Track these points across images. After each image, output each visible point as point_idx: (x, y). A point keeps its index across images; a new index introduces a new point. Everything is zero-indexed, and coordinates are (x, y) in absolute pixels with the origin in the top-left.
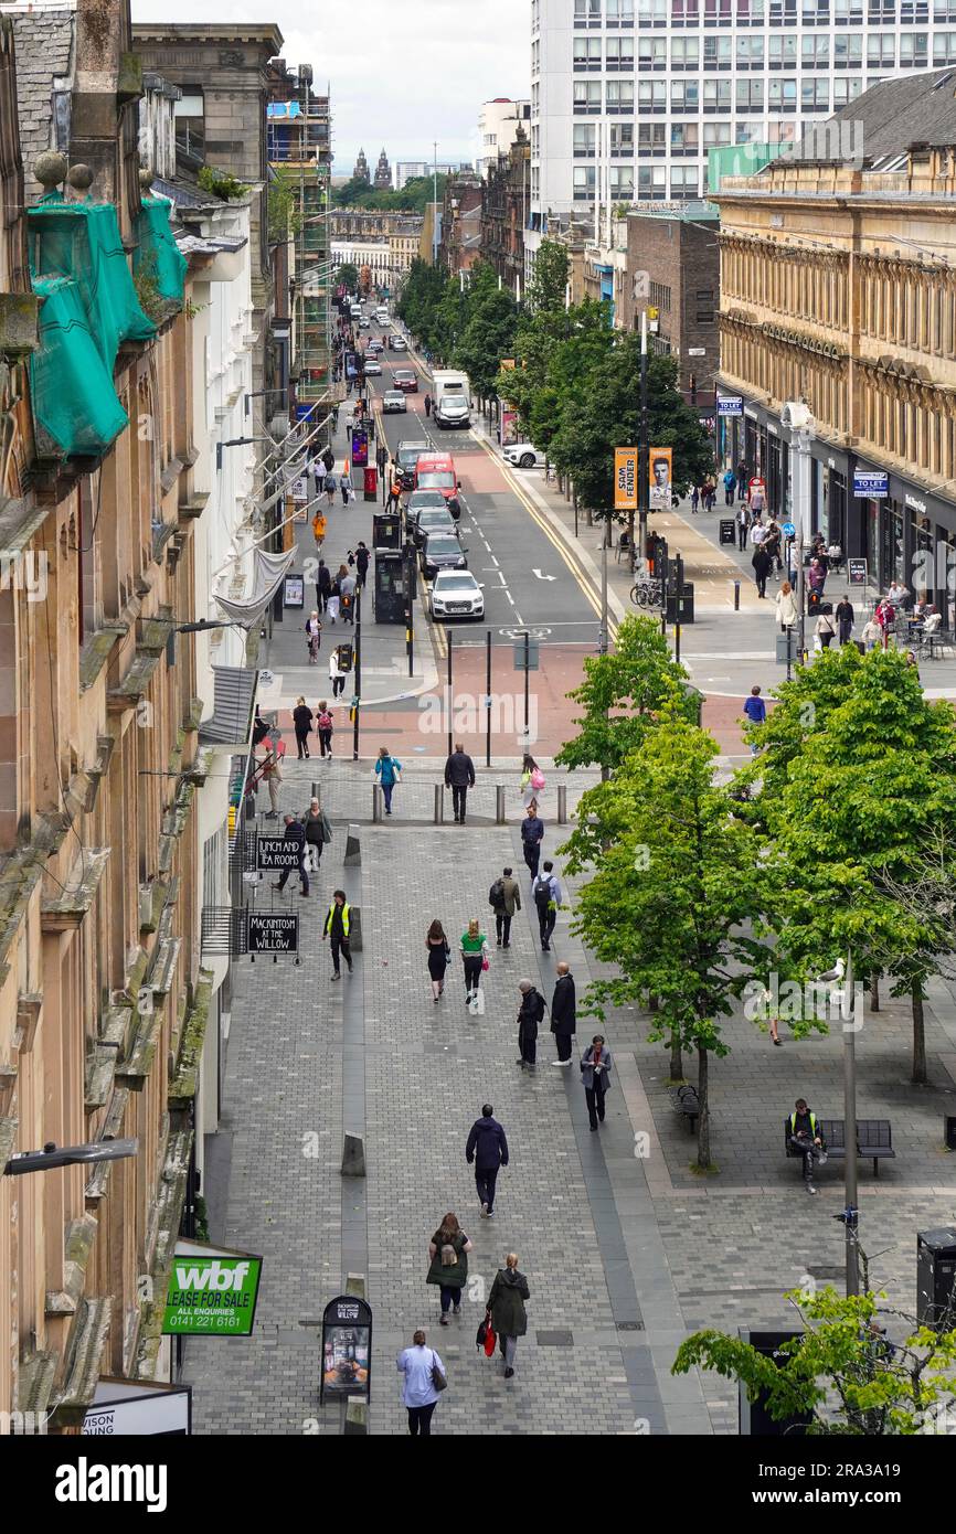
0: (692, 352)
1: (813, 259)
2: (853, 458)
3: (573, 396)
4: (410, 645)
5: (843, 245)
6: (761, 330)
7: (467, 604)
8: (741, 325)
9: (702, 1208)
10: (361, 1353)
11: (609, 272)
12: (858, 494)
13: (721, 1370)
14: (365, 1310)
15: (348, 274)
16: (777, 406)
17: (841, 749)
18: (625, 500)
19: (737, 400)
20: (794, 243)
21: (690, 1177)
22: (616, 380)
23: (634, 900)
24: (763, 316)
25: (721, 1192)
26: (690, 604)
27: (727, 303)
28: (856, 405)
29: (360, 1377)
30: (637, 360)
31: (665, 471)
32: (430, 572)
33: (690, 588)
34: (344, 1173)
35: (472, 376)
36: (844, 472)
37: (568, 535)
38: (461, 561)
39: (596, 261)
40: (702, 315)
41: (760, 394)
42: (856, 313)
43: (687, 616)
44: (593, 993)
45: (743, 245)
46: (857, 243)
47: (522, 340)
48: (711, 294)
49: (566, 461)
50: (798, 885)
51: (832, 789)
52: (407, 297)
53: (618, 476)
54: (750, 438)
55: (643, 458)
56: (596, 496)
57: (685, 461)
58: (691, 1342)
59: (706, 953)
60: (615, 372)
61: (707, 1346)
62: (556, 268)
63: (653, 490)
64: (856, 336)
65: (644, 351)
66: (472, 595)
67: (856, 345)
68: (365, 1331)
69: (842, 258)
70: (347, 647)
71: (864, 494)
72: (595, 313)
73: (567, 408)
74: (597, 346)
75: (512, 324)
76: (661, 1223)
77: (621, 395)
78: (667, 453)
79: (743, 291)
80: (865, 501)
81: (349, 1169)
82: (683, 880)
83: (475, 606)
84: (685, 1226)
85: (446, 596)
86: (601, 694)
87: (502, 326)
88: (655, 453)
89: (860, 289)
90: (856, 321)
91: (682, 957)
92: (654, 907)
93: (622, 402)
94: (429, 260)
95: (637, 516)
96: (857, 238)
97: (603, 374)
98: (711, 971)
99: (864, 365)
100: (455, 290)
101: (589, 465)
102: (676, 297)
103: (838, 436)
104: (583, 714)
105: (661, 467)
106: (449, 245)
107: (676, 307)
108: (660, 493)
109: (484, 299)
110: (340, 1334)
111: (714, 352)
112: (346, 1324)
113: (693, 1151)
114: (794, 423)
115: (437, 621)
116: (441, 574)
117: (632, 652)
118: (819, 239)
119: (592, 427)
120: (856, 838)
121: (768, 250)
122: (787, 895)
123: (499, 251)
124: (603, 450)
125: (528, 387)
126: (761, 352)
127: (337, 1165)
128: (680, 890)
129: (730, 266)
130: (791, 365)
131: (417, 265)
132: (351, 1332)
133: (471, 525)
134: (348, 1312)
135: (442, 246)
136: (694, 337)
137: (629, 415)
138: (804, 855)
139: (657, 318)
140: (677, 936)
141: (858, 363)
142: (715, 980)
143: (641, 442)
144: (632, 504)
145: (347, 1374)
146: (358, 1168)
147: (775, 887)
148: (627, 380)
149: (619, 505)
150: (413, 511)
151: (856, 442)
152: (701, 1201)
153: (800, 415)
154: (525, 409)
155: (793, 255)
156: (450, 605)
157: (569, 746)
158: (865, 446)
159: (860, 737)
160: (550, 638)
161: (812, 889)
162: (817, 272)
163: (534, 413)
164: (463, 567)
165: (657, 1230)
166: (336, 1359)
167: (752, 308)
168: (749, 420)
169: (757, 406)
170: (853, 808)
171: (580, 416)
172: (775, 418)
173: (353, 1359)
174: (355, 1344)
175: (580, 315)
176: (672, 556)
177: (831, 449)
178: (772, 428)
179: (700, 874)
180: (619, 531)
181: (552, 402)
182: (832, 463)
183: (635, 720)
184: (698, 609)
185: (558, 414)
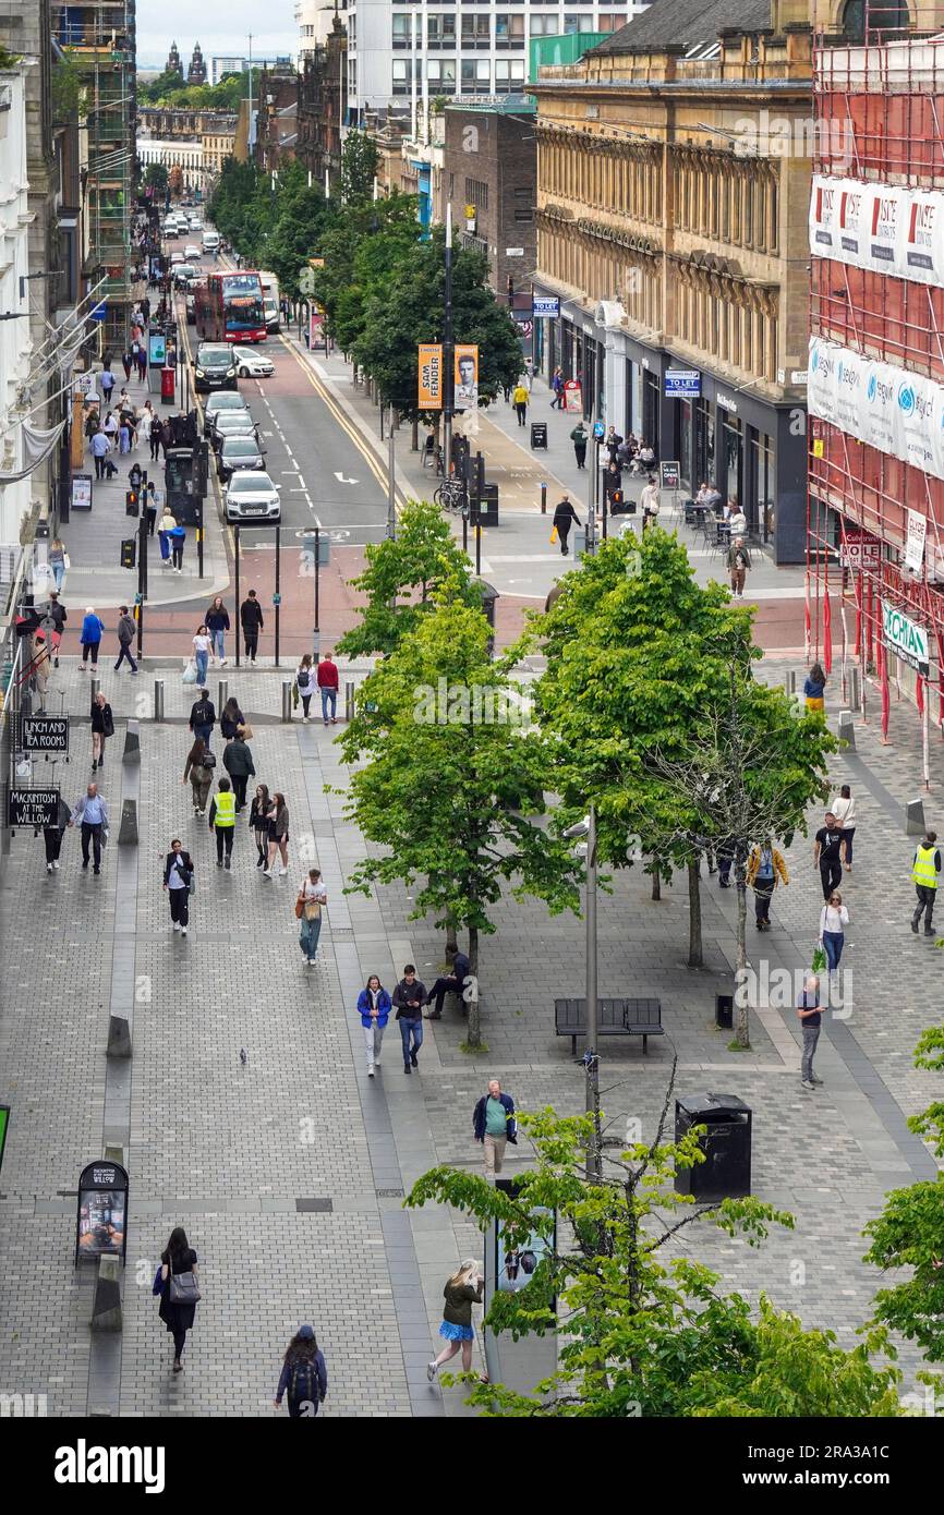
0: (510, 252)
1: (624, 152)
2: (666, 358)
3: (377, 292)
4: (200, 545)
5: (654, 135)
6: (576, 226)
7: (263, 506)
8: (557, 222)
9: (469, 1084)
10: (117, 1217)
11: (426, 170)
12: (669, 394)
13: (455, 1203)
14: (122, 1175)
15: (158, 171)
16: (592, 305)
17: (615, 631)
18: (429, 399)
19: (553, 301)
20: (609, 135)
21: (458, 1053)
22: (419, 276)
23: (405, 779)
24: (580, 211)
25: (489, 1069)
26: (494, 506)
27: (544, 199)
28: (670, 303)
29: (117, 1237)
30: (443, 255)
31: (471, 370)
32: (225, 475)
33: (495, 489)
34: (109, 1055)
35: (281, 278)
36: (657, 371)
37: (373, 438)
38: (259, 463)
39: (411, 157)
40: (520, 215)
41: (574, 293)
42: (670, 206)
43: (491, 520)
44: (363, 870)
45: (559, 139)
46: (671, 136)
47: (329, 236)
48: (530, 192)
49: (369, 359)
50: (569, 762)
51: (606, 670)
52: (218, 197)
53: (421, 374)
54: (567, 340)
55: (448, 358)
56: (399, 395)
57: (494, 361)
58: (427, 1178)
59: (475, 832)
60: (420, 267)
61: (442, 1183)
62: (367, 162)
63: (458, 389)
64: (670, 231)
65: (449, 244)
66: (268, 496)
67: (670, 241)
68: (121, 1195)
69: (656, 147)
70: (131, 543)
71: (676, 394)
72: (399, 204)
73: (371, 303)
74: (405, 240)
75: (321, 222)
76: (428, 1099)
77: (426, 290)
78: (473, 350)
79: (559, 187)
80: (678, 401)
81: (115, 1050)
82: (453, 758)
83: (271, 508)
84: (452, 1101)
85: (239, 497)
86: (384, 581)
87: (311, 225)
88: (460, 350)
89: (673, 182)
90: (670, 215)
91: (452, 836)
92: (425, 786)
93: (427, 299)
94: (241, 159)
95: (442, 418)
96: (671, 128)
97: (407, 269)
98: (482, 851)
99: (677, 260)
100: (266, 190)
101: (392, 364)
102: (493, 194)
103: (651, 336)
104: (366, 603)
105: (466, 365)
106: (264, 144)
107: (493, 206)
108: (466, 391)
109: (293, 196)
110: (94, 1198)
111: (531, 251)
112: (102, 1189)
113: (463, 1033)
114: (608, 322)
115: (231, 523)
116: (235, 475)
117: (412, 539)
118: (634, 130)
119: (395, 324)
120: (630, 718)
121: (582, 143)
122: (557, 772)
123: (311, 148)
124: (407, 347)
125: (334, 285)
126: (578, 249)
127: (103, 1046)
128: (449, 769)
129: (546, 161)
130: (607, 264)
131: (229, 163)
132: (106, 1197)
133: (273, 428)
134: (108, 1177)
135: (257, 145)
136: (512, 236)
137: (434, 312)
138: (577, 734)
139: (475, 216)
140: (446, 814)
141: (671, 259)
142: (485, 860)
143: (446, 338)
144: (437, 404)
145: (103, 1238)
146: (123, 1050)
147: (543, 764)
148: (432, 274)
149: (423, 404)
150: (211, 413)
151: (670, 341)
152: (468, 1078)
153: (613, 313)
154: (330, 308)
155: (608, 148)
156: (245, 507)
157: (350, 635)
158: (679, 345)
159: (632, 620)
160: (348, 541)
161: (582, 764)
162: (632, 165)
163: (339, 312)
164: (262, 468)
165: (423, 1105)
166: (91, 1223)
167: (568, 204)
168: (566, 322)
169: (573, 306)
170: (626, 689)
171: (384, 313)
172: (589, 318)
173: (109, 1223)
174: (111, 1207)
175: (388, 207)
176: (473, 455)
177: (644, 348)
178: (587, 329)
179: (471, 752)
181: (357, 300)
182: (646, 363)
183: (416, 607)
184: (503, 512)
185: (363, 312)
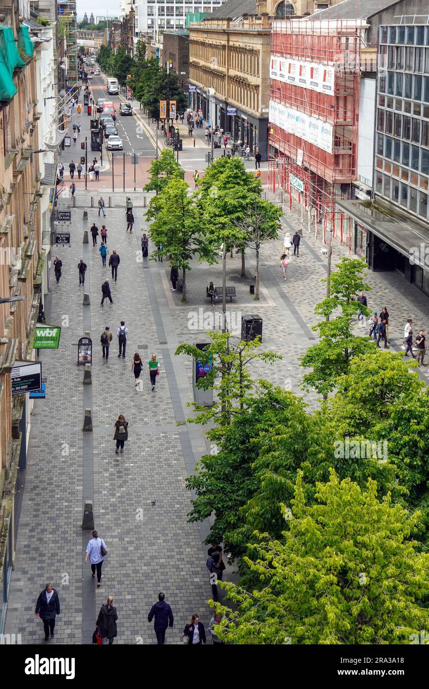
0: (182, 73)
1: (216, 47)
2: (227, 104)
3: (148, 86)
4: (101, 157)
5: (224, 43)
6: (201, 67)
7: (118, 145)
8: (196, 66)
9: (184, 311)
10: (89, 352)
11: (158, 50)
12: (228, 114)
13: (188, 354)
14: (90, 341)
15: (82, 49)
16: (206, 89)
17: (223, 186)
18: (163, 115)
19: (195, 87)
20: (210, 42)
21: (180, 303)
22: (160, 81)
23: (165, 228)
24: (202, 63)
25: (189, 307)
26: (181, 145)
27: (192, 59)
28: (228, 89)
29: (89, 358)
30: (166, 75)
31: (174, 107)
32: (107, 136)
33: (181, 140)
34: (84, 304)
35: (119, 80)
36: (224, 108)
37: (147, 126)
38: (116, 133)
39: (154, 46)
40: (185, 63)
41: (201, 85)
42: (228, 62)
43: (180, 149)
44: (154, 254)
45: (196, 42)
46: (228, 43)
47: (133, 69)
48: (187, 56)
49: (146, 104)
50: (211, 223)
51: (220, 197)
52: (100, 56)
53: (161, 109)
54: (198, 98)
55: (168, 104)
56: (154, 115)
57: (180, 105)
58: (180, 347)
59: (185, 242)
60: (160, 79)
61: (184, 348)
62: (142, 48)
63: (171, 113)
64: (228, 69)
65: (168, 73)
66: (119, 143)
67: (228, 72)
68: (90, 346)
69: (224, 46)
70: (83, 158)
71: (230, 114)
72: (154, 62)
73: (146, 89)
74: (155, 71)
75: (130, 64)
76: (172, 316)
77: (161, 85)
78: (175, 102)
79: (196, 56)
80: (230, 116)
81: (85, 303)
82: (179, 222)
83: (120, 146)
84: (179, 316)
85: (111, 143)
86: (156, 170)
87: (127, 65)
88: (171, 102)
89: (229, 56)
90: (228, 65)
91: (179, 244)
92: (171, 230)
93: (162, 88)
94: (106, 45)
95: (166, 120)
96: (228, 41)
97: (156, 79)
98: (186, 247)
99: (230, 77)
100: (113, 55)
101: (152, 106)
102: (177, 57)
103: (223, 98)
104: (151, 176)
105: (173, 106)
106: (111, 41)
107: (177, 60)
108: (173, 114)
109: (122, 57)
110: (83, 347)
111: (188, 73)
112: (85, 345)
113: (181, 296)
114: (211, 94)
115: (109, 150)
116: (110, 137)
117: (165, 159)
118: (218, 41)
119: (153, 95)
120: (227, 210)
121: (203, 44)
122: (208, 226)
123: (125, 43)
124: (156, 101)
125: (135, 83)
126: (201, 73)
127: (82, 302)
128: (178, 225)
129: (192, 48)
130: (210, 78)
131: (102, 47)
132: (86, 347)
133: (119, 123)
134: (86, 341)
135: (109, 41)
136: (182, 69)
137: (164, 92)
138: (212, 215)
139: (172, 63)
140: (177, 238)
141: (228, 77)
142: (188, 250)
143: (167, 99)
144: (165, 117)
145: (85, 358)
146: (88, 303)
147: (204, 224)
148: (163, 81)
149: (161, 117)
150: (102, 119)
151: (228, 99)
152: (183, 310)
153: (212, 91)
154: (134, 89)
155: (210, 45)
156: (113, 146)
157: (147, 185)
158: (230, 100)
159: (228, 182)
160: (141, 155)
161: (215, 224)
162: (217, 50)
163: (137, 90)
164: (117, 135)
165: (171, 318)
166: (82, 354)
167: (199, 61)
168: (198, 93)
169: (200, 89)
170: (226, 202)
171: (150, 92)
172: (205, 92)
173: (87, 354)
174: (87, 350)
175: (150, 62)
176: (176, 131)
177: (221, 101)
178: (204, 95)
179: (184, 221)
180: (161, 124)
181: (142, 87)
182: (221, 105)
183: (166, 178)
184: (183, 147)
185: (143, 91)
